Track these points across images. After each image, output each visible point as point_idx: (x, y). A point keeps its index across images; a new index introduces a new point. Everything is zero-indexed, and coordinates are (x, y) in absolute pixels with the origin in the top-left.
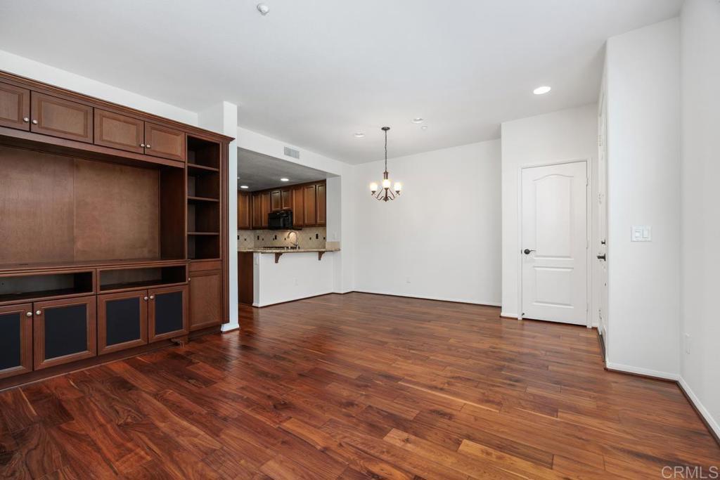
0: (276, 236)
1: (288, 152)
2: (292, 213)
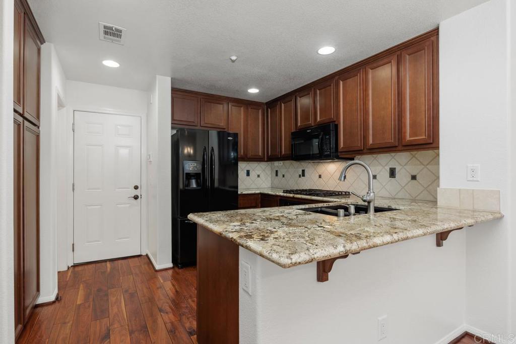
0: (303, 171)
2: (337, 127)
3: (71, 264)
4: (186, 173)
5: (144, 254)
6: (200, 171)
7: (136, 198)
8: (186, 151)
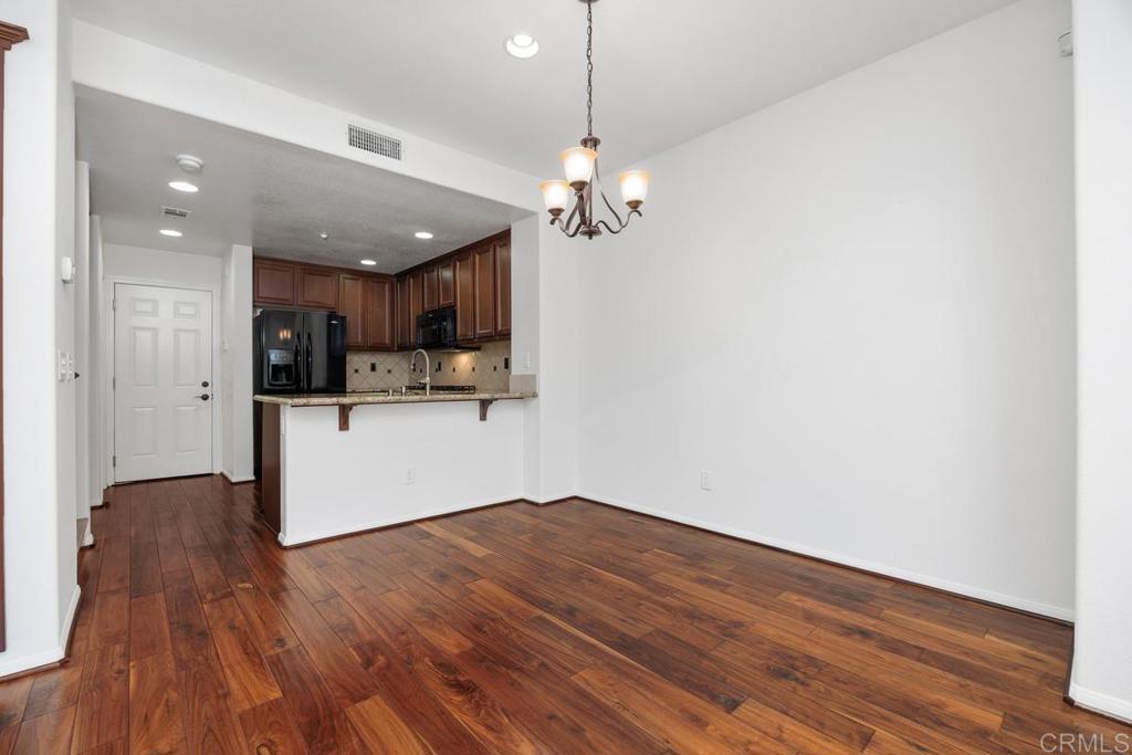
0: (440, 364)
1: (360, 139)
2: (455, 312)
3: (111, 483)
4: (273, 365)
5: (217, 472)
6: (292, 363)
7: (205, 398)
8: (281, 336)
